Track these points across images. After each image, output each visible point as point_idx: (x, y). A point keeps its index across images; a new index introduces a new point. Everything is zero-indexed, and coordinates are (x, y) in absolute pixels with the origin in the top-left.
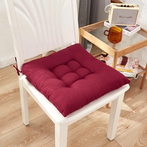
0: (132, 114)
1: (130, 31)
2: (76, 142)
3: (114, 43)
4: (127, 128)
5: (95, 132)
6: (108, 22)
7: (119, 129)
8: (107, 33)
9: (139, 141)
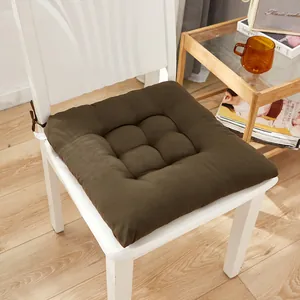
0: (282, 223)
1: (292, 47)
2: (158, 277)
3: (255, 73)
4: (268, 252)
5: (198, 259)
6: (246, 22)
7: (251, 253)
8: (241, 50)
9: (290, 283)
